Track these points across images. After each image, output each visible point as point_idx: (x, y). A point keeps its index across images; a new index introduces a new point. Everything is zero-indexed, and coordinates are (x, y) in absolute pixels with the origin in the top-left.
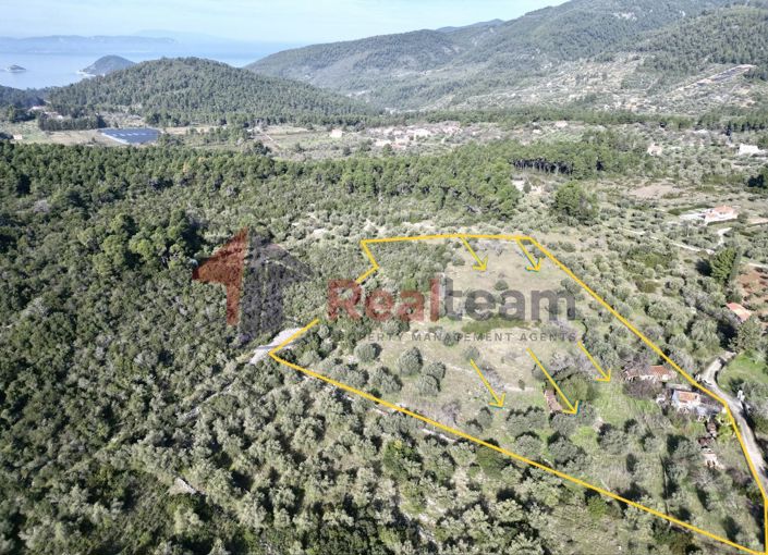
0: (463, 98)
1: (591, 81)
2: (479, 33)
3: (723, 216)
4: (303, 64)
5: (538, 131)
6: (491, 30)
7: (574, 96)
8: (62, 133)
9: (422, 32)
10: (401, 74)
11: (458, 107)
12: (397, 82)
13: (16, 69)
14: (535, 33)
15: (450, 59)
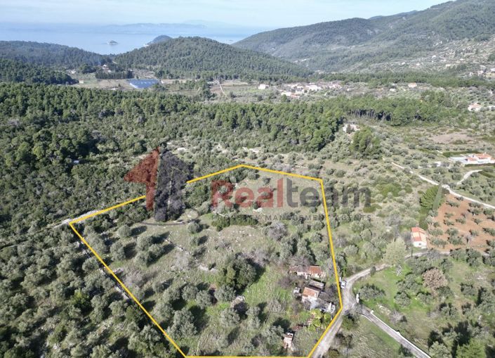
0: (367, 65)
1: (466, 55)
2: (394, 20)
3: (482, 160)
4: (271, 41)
5: (393, 90)
6: (404, 18)
7: (449, 65)
8: (106, 81)
9: (353, 19)
10: (334, 48)
11: (362, 71)
12: (330, 53)
13: (113, 43)
14: (433, 20)
15: (371, 37)
